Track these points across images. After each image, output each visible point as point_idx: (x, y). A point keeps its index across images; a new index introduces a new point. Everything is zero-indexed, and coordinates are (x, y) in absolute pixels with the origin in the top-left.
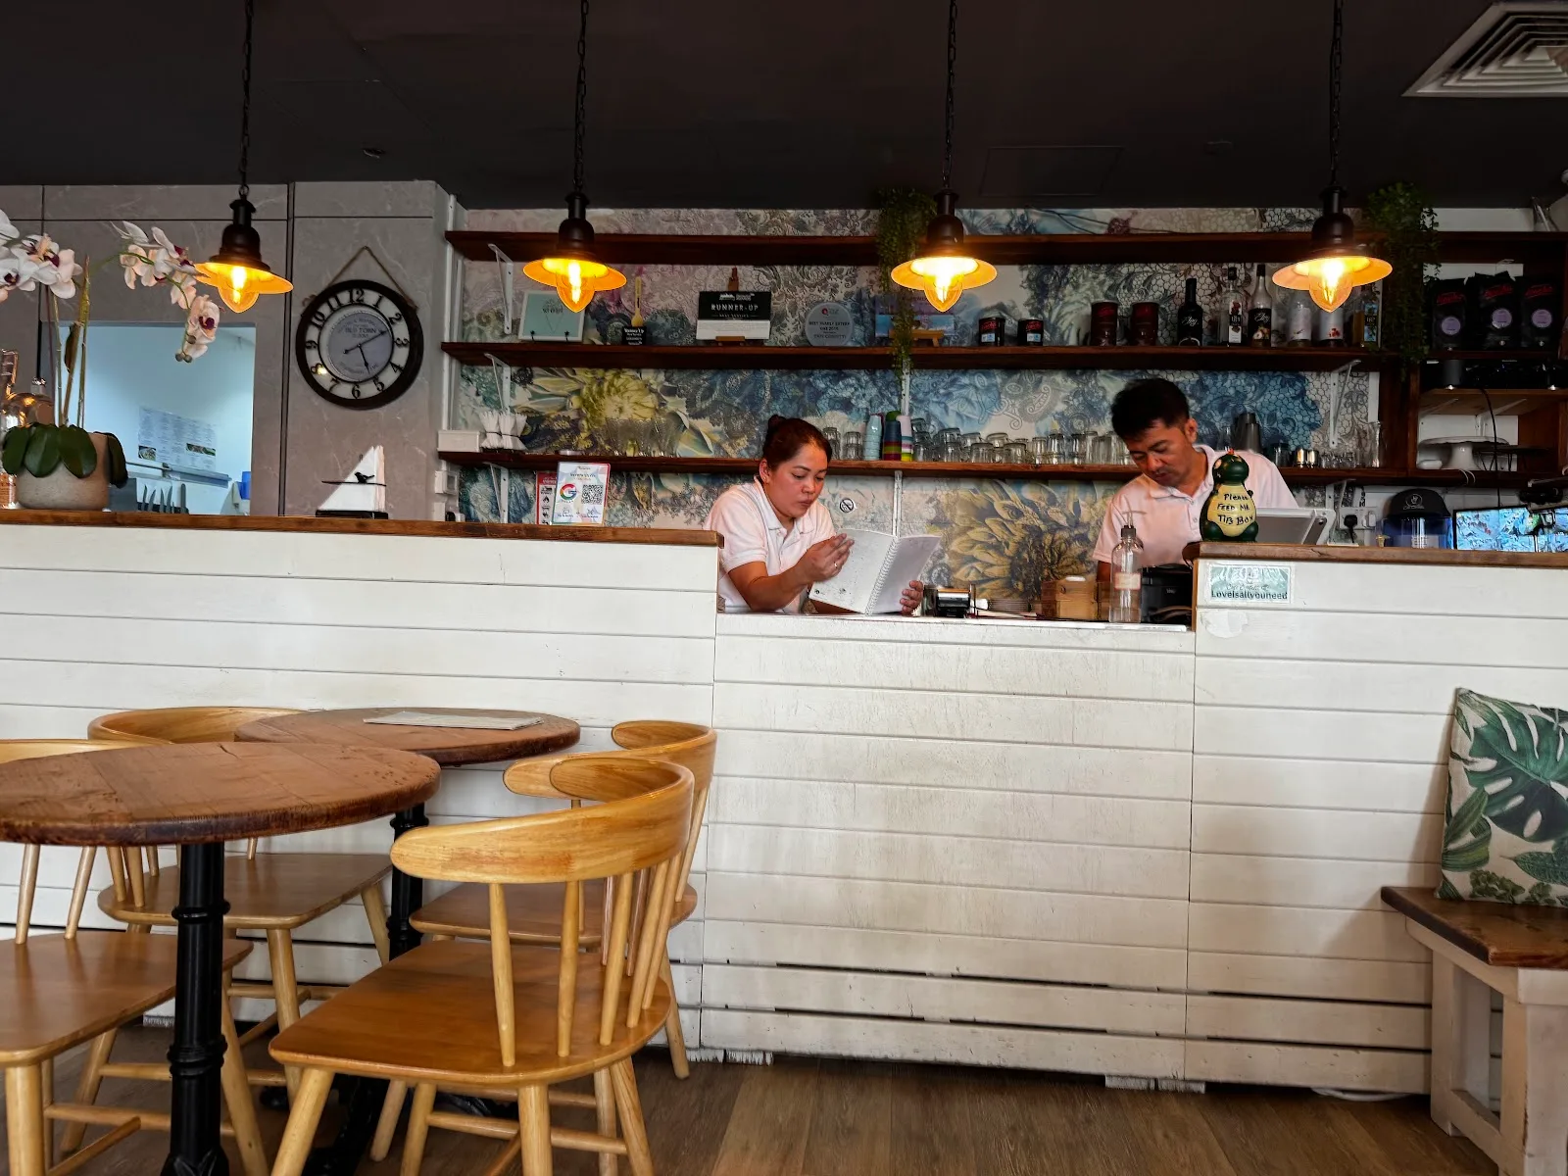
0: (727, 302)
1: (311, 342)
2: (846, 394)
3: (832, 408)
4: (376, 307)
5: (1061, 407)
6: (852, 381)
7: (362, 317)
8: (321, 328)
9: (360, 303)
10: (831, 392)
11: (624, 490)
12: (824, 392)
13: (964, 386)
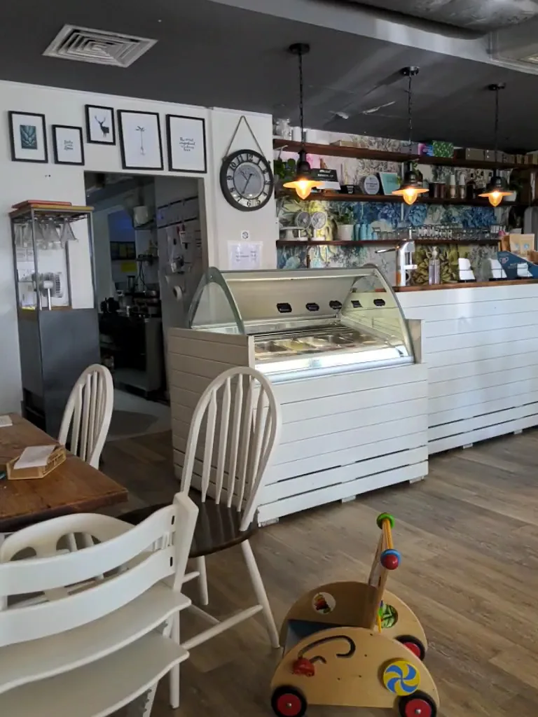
0: (323, 173)
1: (230, 176)
2: (386, 212)
3: (382, 218)
4: (257, 164)
5: (441, 218)
6: (387, 207)
7: (249, 168)
8: (234, 170)
9: (251, 161)
10: (381, 211)
11: (318, 253)
12: (379, 211)
13: (418, 210)
